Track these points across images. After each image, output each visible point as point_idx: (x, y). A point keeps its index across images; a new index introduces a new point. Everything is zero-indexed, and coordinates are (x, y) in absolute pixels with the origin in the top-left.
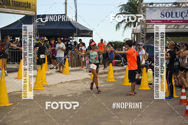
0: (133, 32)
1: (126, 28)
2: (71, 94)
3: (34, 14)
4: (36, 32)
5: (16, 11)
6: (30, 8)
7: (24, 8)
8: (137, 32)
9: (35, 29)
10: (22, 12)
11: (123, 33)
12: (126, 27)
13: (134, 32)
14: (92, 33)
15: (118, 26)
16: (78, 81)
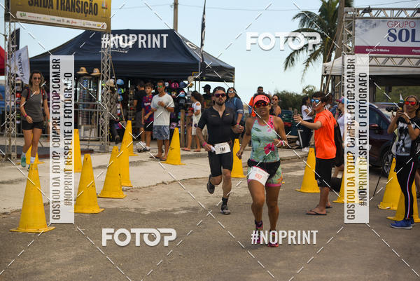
0: (325, 72)
1: (310, 63)
2: (185, 209)
3: (105, 28)
4: (108, 67)
5: (65, 20)
6: (96, 14)
7: (84, 14)
8: (333, 73)
9: (106, 62)
10: (79, 22)
11: (303, 75)
12: (309, 60)
13: (328, 73)
14: (234, 74)
15: (290, 59)
16: (199, 181)
